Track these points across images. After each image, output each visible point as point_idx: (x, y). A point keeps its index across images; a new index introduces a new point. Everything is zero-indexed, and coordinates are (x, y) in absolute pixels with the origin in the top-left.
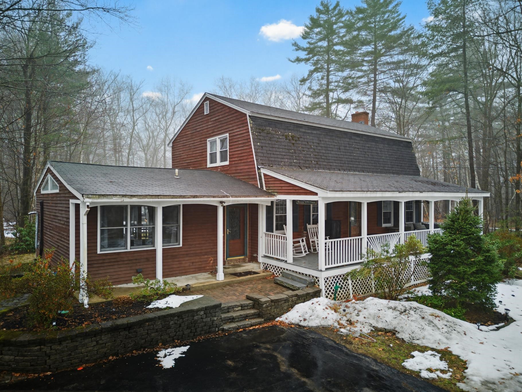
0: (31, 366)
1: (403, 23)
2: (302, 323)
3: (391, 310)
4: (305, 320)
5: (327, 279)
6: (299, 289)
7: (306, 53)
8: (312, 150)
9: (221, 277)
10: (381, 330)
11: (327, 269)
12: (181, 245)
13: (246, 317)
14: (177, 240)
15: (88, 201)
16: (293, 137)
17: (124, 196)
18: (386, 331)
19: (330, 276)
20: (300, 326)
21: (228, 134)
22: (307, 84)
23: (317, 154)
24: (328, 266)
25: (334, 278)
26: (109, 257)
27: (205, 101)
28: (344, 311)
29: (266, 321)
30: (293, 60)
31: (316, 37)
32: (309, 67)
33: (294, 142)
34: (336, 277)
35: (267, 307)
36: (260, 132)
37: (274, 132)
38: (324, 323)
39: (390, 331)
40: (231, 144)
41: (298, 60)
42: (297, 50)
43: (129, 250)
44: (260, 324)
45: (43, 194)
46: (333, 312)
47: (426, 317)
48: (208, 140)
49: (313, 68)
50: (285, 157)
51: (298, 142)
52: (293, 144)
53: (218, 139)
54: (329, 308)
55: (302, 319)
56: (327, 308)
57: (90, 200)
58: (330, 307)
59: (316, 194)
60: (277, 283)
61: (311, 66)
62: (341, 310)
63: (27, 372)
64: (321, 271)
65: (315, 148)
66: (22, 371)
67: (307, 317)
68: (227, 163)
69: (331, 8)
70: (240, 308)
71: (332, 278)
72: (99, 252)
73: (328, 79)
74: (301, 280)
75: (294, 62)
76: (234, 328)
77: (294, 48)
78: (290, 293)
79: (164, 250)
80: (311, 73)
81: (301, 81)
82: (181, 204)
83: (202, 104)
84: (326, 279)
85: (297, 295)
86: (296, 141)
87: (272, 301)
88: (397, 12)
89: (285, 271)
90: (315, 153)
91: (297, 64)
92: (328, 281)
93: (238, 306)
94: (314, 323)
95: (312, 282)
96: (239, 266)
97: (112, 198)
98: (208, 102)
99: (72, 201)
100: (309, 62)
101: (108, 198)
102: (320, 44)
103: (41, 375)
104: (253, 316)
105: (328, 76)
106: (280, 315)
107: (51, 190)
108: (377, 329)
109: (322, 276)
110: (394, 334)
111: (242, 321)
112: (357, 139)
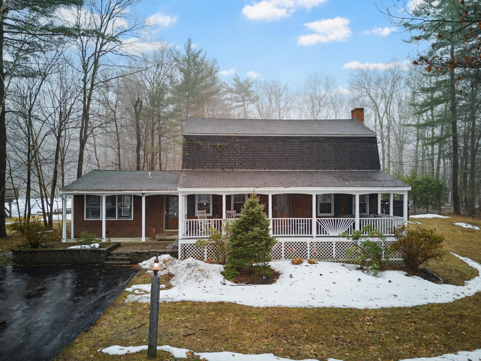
5: (184, 245)
8: (238, 155)
9: (143, 239)
11: (184, 239)
12: (132, 219)
13: (124, 260)
16: (220, 146)
18: (171, 275)
23: (242, 157)
26: (90, 223)
33: (221, 150)
36: (190, 146)
37: (203, 145)
44: (127, 264)
50: (210, 161)
51: (225, 150)
56: (161, 260)
64: (179, 239)
65: (242, 152)
71: (189, 245)
72: (85, 219)
76: (110, 264)
104: (128, 260)
109: (179, 243)
111: (120, 261)
112: (294, 141)
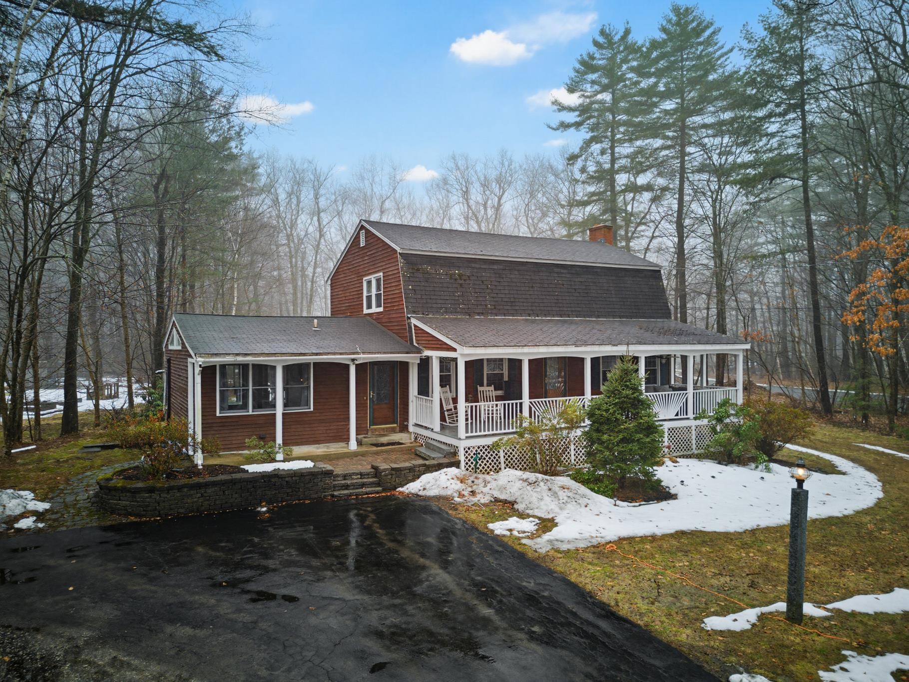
0: (144, 511)
1: (726, 60)
2: (421, 493)
3: (521, 482)
4: (424, 489)
5: (469, 449)
6: (434, 459)
7: (577, 113)
8: (488, 291)
9: (353, 446)
10: (500, 501)
11: (467, 438)
12: (312, 409)
13: (363, 485)
14: (307, 404)
15: (200, 360)
16: (460, 275)
17: (237, 355)
18: (505, 502)
19: (473, 445)
20: (418, 495)
21: (381, 274)
22: (579, 163)
23: (495, 295)
24: (470, 434)
25: (479, 448)
26: (229, 420)
27: (361, 229)
28: (473, 482)
29: (384, 490)
30: (554, 127)
31: (591, 87)
32: (584, 134)
33: (462, 282)
34: (481, 448)
35: (386, 475)
36: (413, 273)
37: (433, 271)
38: (443, 493)
39: (509, 502)
40: (386, 286)
41: (564, 126)
42: (559, 110)
43: (250, 413)
44: (377, 493)
45: (171, 350)
46: (458, 482)
47: (553, 488)
48: (364, 279)
49: (589, 136)
50: (448, 302)
51: (468, 282)
52: (461, 285)
53: (373, 278)
54: (456, 479)
55: (422, 488)
56: (453, 479)
57: (202, 360)
58: (458, 478)
59: (455, 350)
60: (416, 454)
61: (587, 132)
62: (470, 482)
63: (140, 516)
64: (460, 439)
65: (493, 287)
66: (136, 515)
67: (427, 486)
68: (381, 309)
69: (616, 38)
70: (359, 476)
71: (476, 448)
72: (218, 414)
73: (613, 154)
74: (439, 450)
75: (557, 129)
76: (345, 495)
77: (555, 107)
78: (421, 462)
79: (284, 414)
80: (588, 143)
81: (569, 159)
82: (312, 362)
83: (358, 233)
84: (467, 449)
85: (425, 465)
86: (465, 280)
87: (393, 469)
88: (716, 44)
89: (430, 441)
90: (492, 295)
91: (562, 132)
92: (469, 452)
93: (357, 474)
94: (431, 493)
95: (451, 453)
96: (384, 435)
97: (225, 357)
98: (364, 231)
99: (190, 360)
100: (582, 127)
101: (220, 357)
102: (600, 97)
103: (152, 519)
104: (371, 484)
105: (612, 148)
106: (402, 486)
107: (176, 347)
108: (497, 500)
109: (462, 445)
110: (513, 505)
111: (357, 488)
112: (562, 271)
